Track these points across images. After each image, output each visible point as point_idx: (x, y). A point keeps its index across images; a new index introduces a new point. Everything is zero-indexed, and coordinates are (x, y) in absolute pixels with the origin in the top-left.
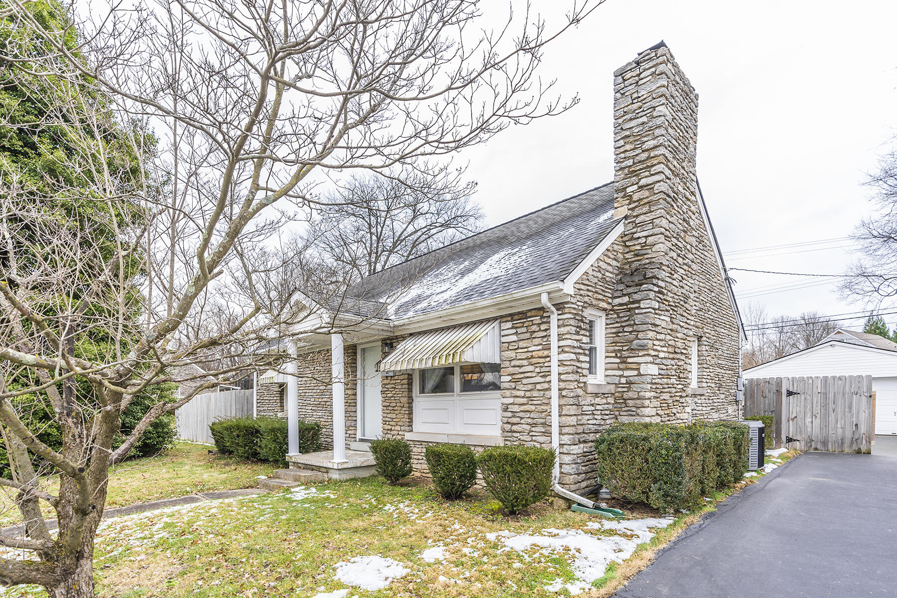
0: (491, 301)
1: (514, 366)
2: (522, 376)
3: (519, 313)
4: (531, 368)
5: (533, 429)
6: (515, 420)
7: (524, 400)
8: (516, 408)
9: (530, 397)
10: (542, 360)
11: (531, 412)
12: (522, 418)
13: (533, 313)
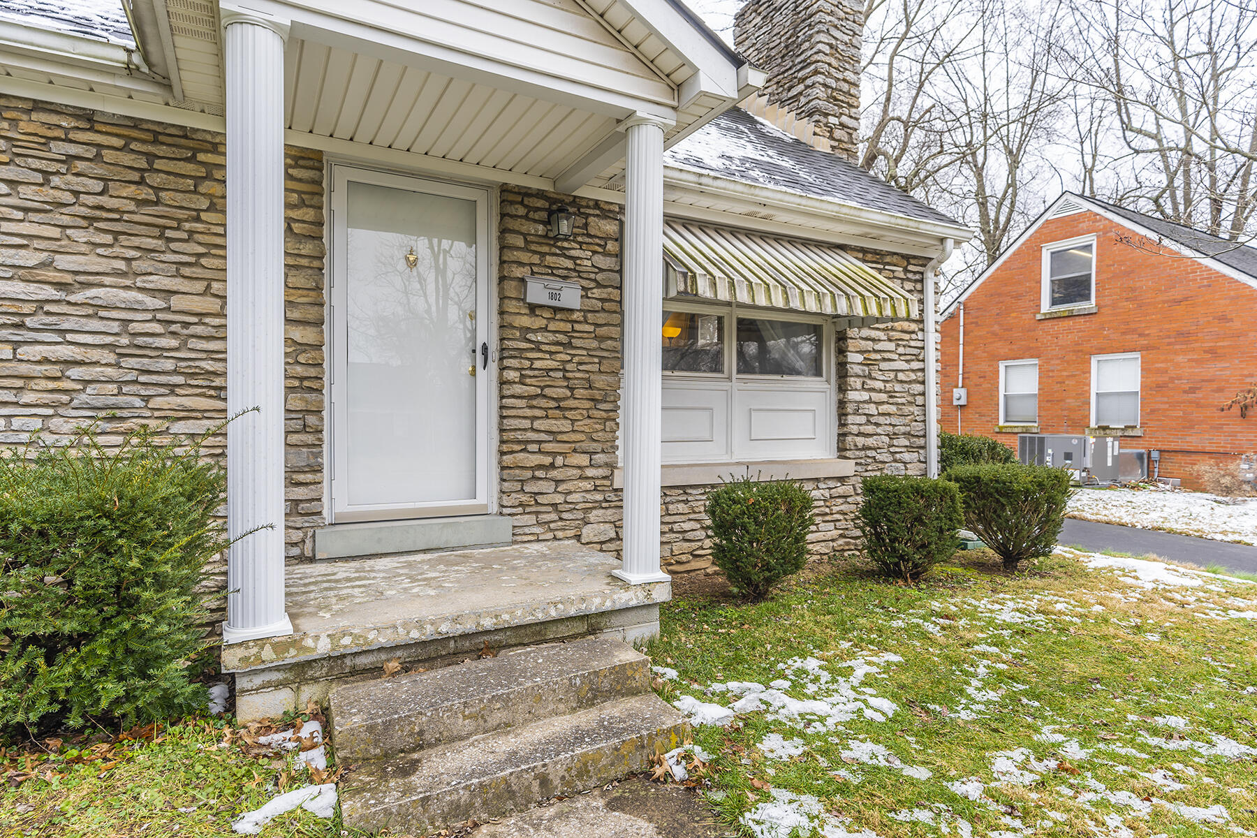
0: (887, 219)
1: (866, 339)
2: (878, 356)
3: (875, 252)
4: (892, 346)
5: (895, 442)
6: (870, 429)
7: (884, 397)
8: (872, 409)
9: (890, 392)
10: (907, 337)
11: (889, 414)
12: (877, 425)
13: (895, 259)
